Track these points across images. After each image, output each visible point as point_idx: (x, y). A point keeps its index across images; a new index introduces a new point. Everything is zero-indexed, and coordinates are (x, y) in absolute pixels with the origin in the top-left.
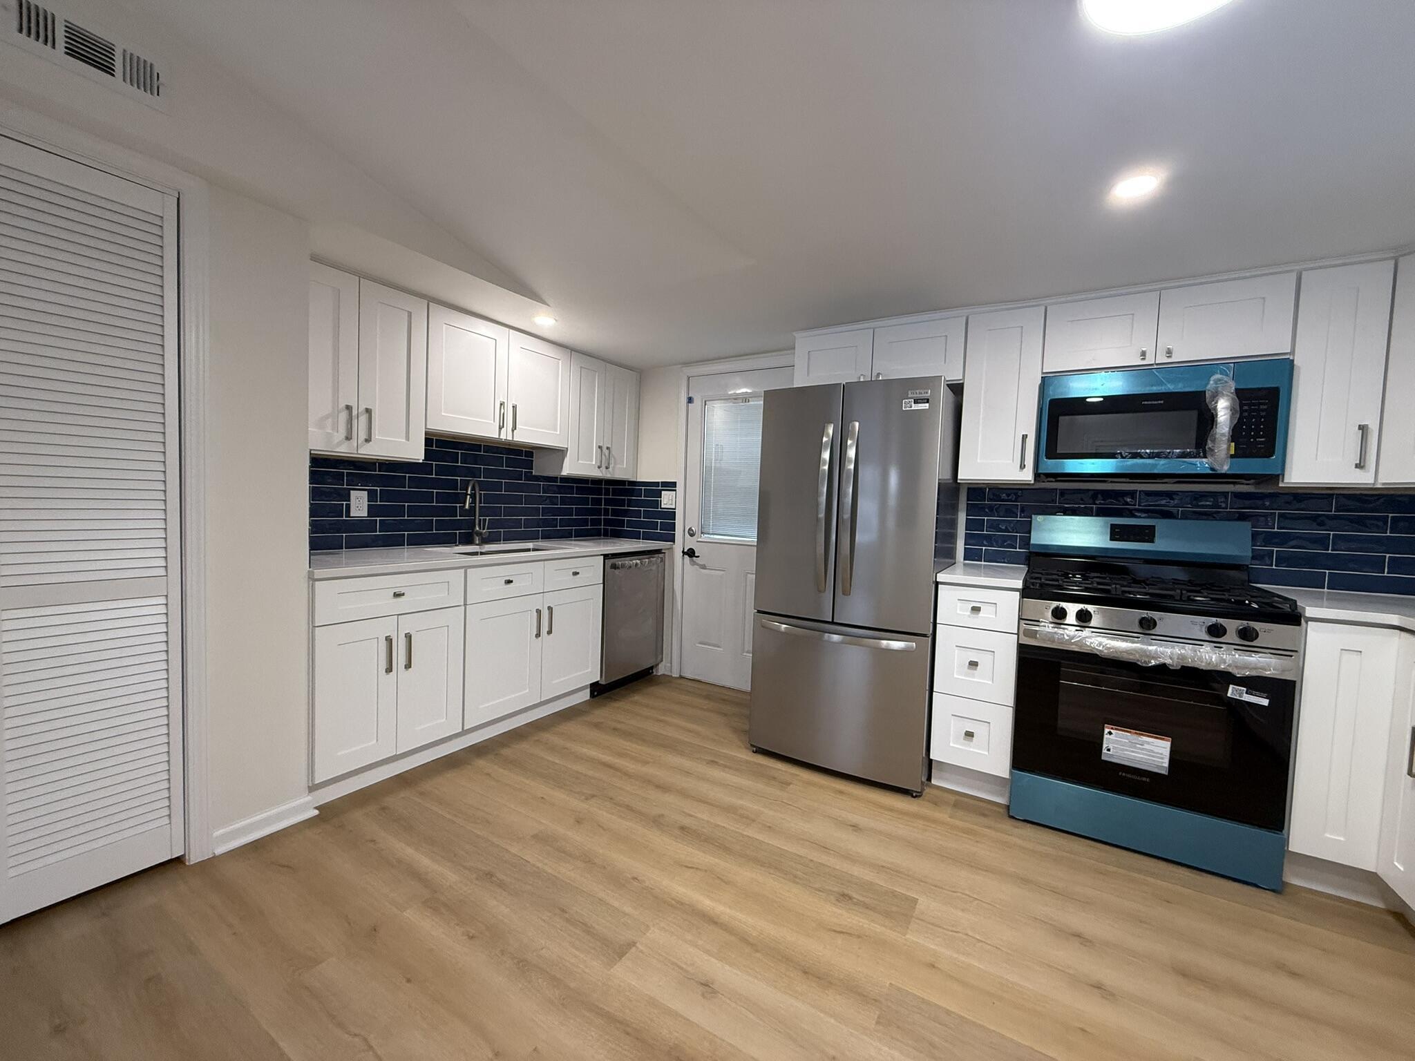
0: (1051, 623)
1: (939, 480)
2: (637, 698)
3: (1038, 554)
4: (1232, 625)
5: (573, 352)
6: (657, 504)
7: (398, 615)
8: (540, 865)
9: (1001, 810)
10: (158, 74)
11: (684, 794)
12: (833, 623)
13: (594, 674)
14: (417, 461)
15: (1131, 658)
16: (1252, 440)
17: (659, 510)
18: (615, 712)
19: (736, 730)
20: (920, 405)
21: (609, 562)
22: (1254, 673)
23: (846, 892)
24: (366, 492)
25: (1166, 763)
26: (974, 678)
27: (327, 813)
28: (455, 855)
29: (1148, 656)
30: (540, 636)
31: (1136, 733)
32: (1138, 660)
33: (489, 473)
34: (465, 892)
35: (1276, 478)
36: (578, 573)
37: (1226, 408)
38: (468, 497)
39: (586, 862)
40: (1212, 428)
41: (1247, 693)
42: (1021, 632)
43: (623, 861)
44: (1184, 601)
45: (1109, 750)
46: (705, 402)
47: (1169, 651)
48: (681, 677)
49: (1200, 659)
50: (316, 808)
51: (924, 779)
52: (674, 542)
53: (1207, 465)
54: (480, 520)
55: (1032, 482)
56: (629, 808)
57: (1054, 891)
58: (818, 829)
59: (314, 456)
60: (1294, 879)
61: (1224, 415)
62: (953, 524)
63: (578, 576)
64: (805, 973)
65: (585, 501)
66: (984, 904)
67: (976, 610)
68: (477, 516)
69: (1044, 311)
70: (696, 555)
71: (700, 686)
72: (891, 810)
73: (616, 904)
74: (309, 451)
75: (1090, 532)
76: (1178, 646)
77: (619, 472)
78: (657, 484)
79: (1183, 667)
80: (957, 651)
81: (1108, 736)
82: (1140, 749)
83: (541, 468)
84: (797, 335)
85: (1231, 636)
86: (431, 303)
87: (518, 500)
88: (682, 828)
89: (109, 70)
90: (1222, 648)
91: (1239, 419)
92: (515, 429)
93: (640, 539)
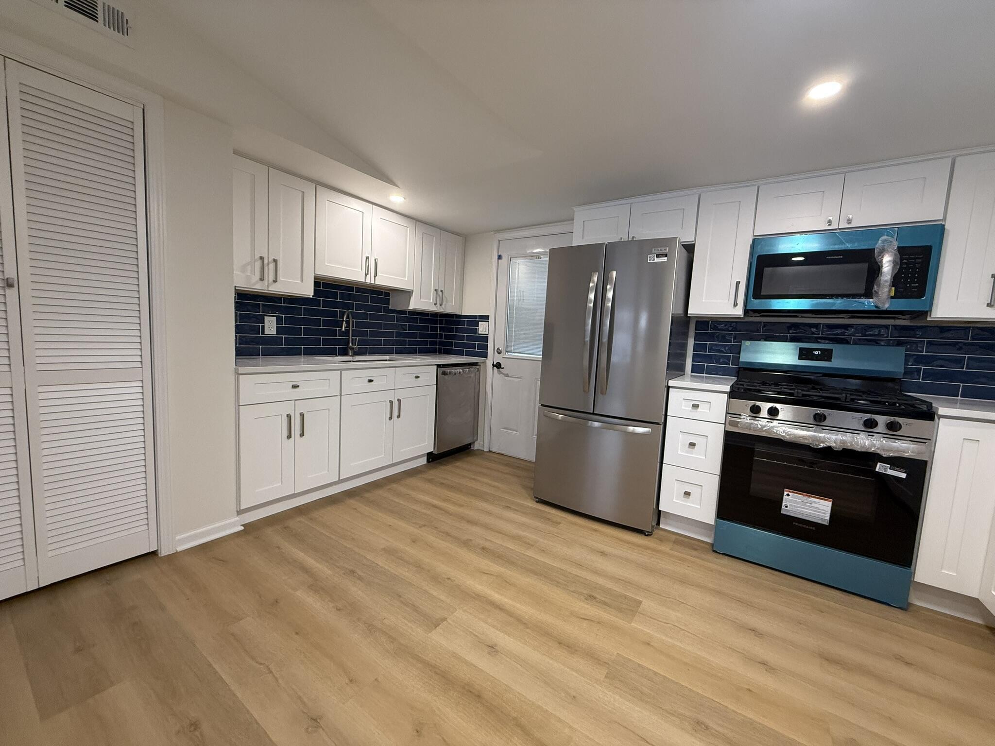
0: (750, 416)
1: (672, 314)
2: (458, 464)
3: (745, 369)
4: (882, 420)
5: (417, 222)
6: (475, 331)
7: (295, 400)
8: (386, 567)
9: (707, 546)
10: (127, 20)
11: (486, 527)
12: (593, 414)
13: (428, 445)
14: (309, 297)
15: (806, 442)
16: (908, 285)
17: (477, 335)
18: (442, 472)
19: (525, 487)
20: (660, 258)
21: (441, 370)
22: (896, 455)
23: (593, 594)
24: (275, 318)
25: (827, 517)
26: (692, 454)
27: (249, 529)
28: (331, 559)
29: (818, 441)
30: (392, 419)
31: (807, 495)
32: (811, 444)
33: (359, 307)
34: (336, 581)
35: (925, 314)
36: (419, 377)
37: (889, 261)
38: (344, 322)
39: (417, 567)
40: (878, 276)
41: (890, 469)
42: (727, 422)
43: (443, 568)
44: (848, 402)
45: (786, 507)
46: (510, 258)
47: (834, 437)
48: (490, 451)
49: (857, 443)
50: (242, 525)
51: (654, 524)
52: (487, 358)
53: (872, 304)
54: (353, 339)
55: (742, 316)
56: (448, 534)
57: (740, 601)
58: (577, 553)
59: (239, 292)
60: (916, 600)
61: (887, 267)
62: (684, 346)
63: (419, 379)
64: (560, 643)
65: (426, 328)
66: (688, 606)
67: (696, 406)
68: (350, 336)
69: (757, 190)
70: (502, 367)
71: (502, 457)
72: (628, 543)
73: (435, 594)
74: (234, 287)
75: (784, 354)
76: (841, 434)
77: (450, 308)
78: (475, 317)
79: (843, 449)
80: (681, 435)
81: (787, 497)
82: (809, 506)
83: (395, 304)
84: (576, 209)
85: (881, 428)
86: (317, 186)
87: (379, 326)
88: (483, 549)
89: (94, 18)
90: (873, 436)
91: (899, 270)
92: (377, 276)
93: (463, 355)
